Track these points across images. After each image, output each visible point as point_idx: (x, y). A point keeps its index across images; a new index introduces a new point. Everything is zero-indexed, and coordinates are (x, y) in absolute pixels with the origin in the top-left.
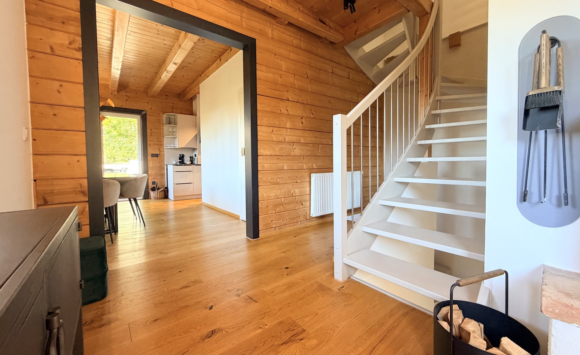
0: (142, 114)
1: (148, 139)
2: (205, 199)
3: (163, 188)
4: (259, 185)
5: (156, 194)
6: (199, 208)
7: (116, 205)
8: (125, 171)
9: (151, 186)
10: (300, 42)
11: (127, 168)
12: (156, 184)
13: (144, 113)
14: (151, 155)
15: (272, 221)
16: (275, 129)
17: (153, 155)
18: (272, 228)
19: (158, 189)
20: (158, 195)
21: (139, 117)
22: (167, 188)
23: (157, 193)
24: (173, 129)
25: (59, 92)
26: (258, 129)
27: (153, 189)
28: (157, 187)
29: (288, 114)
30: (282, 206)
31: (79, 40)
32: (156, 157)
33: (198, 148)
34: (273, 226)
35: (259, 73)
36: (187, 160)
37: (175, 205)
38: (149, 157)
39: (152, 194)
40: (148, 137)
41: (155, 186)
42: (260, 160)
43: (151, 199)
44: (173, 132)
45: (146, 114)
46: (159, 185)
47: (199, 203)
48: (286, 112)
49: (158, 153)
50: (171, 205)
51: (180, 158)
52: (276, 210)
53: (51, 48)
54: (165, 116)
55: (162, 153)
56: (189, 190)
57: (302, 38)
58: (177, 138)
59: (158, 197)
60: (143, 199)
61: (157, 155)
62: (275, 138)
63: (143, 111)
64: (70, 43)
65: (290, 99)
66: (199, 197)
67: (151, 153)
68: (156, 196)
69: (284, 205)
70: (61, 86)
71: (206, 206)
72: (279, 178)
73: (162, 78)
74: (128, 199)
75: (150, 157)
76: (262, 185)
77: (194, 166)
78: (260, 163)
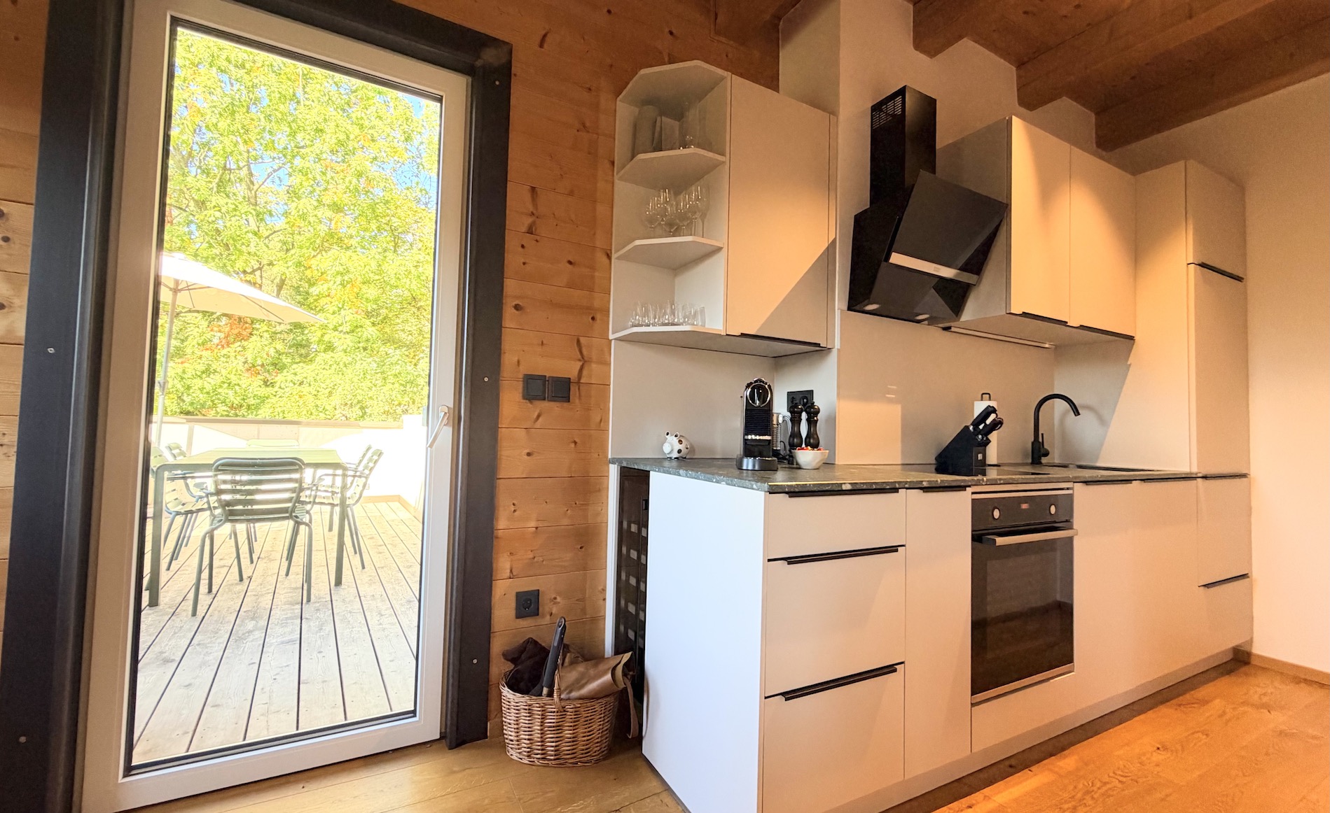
0: (479, 69)
1: (513, 258)
3: (604, 677)
5: (551, 720)
13: (489, 56)
14: (520, 385)
17: (536, 387)
20: (567, 733)
23: (560, 709)
32: (554, 399)
33: (837, 344)
38: (511, 401)
40: (512, 242)
49: (568, 369)
55: (592, 374)
58: (723, 254)
59: (565, 746)
61: (561, 390)
67: (525, 369)
75: (518, 395)
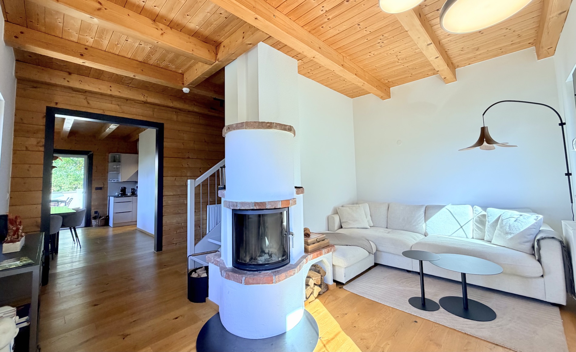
0: (89, 155)
1: (93, 174)
2: (139, 226)
3: (104, 217)
4: (163, 215)
5: (97, 222)
6: (134, 232)
7: (58, 233)
8: (69, 202)
9: (93, 214)
10: (199, 120)
11: (72, 199)
12: (98, 213)
13: (90, 153)
15: (173, 239)
16: (177, 178)
17: (97, 189)
18: (173, 244)
19: (100, 217)
20: (99, 223)
21: (86, 156)
22: (108, 216)
23: (99, 221)
24: (117, 166)
25: (28, 170)
26: (164, 179)
27: (95, 218)
28: (99, 216)
29: (189, 167)
30: (182, 229)
31: (43, 140)
32: (99, 190)
34: (175, 243)
35: (165, 144)
36: (129, 192)
37: (113, 230)
39: (94, 222)
41: (97, 215)
42: (165, 199)
43: (92, 226)
44: (117, 168)
45: (92, 155)
46: (101, 213)
47: (134, 228)
48: (187, 166)
49: (102, 186)
50: (110, 231)
51: (121, 191)
52: (177, 232)
53: (26, 148)
54: (110, 155)
55: (106, 186)
56: (128, 218)
57: (201, 118)
58: (120, 174)
59: (99, 224)
60: (85, 227)
61: (101, 188)
62: (177, 184)
63: (91, 151)
64: (38, 143)
65: (190, 157)
66: (135, 223)
67: (95, 187)
68: (97, 223)
69: (184, 228)
70: (30, 167)
71: (139, 231)
72: (180, 210)
73: (106, 131)
74: (69, 228)
75: (94, 190)
76: (166, 215)
77: (133, 197)
78: (164, 201)
